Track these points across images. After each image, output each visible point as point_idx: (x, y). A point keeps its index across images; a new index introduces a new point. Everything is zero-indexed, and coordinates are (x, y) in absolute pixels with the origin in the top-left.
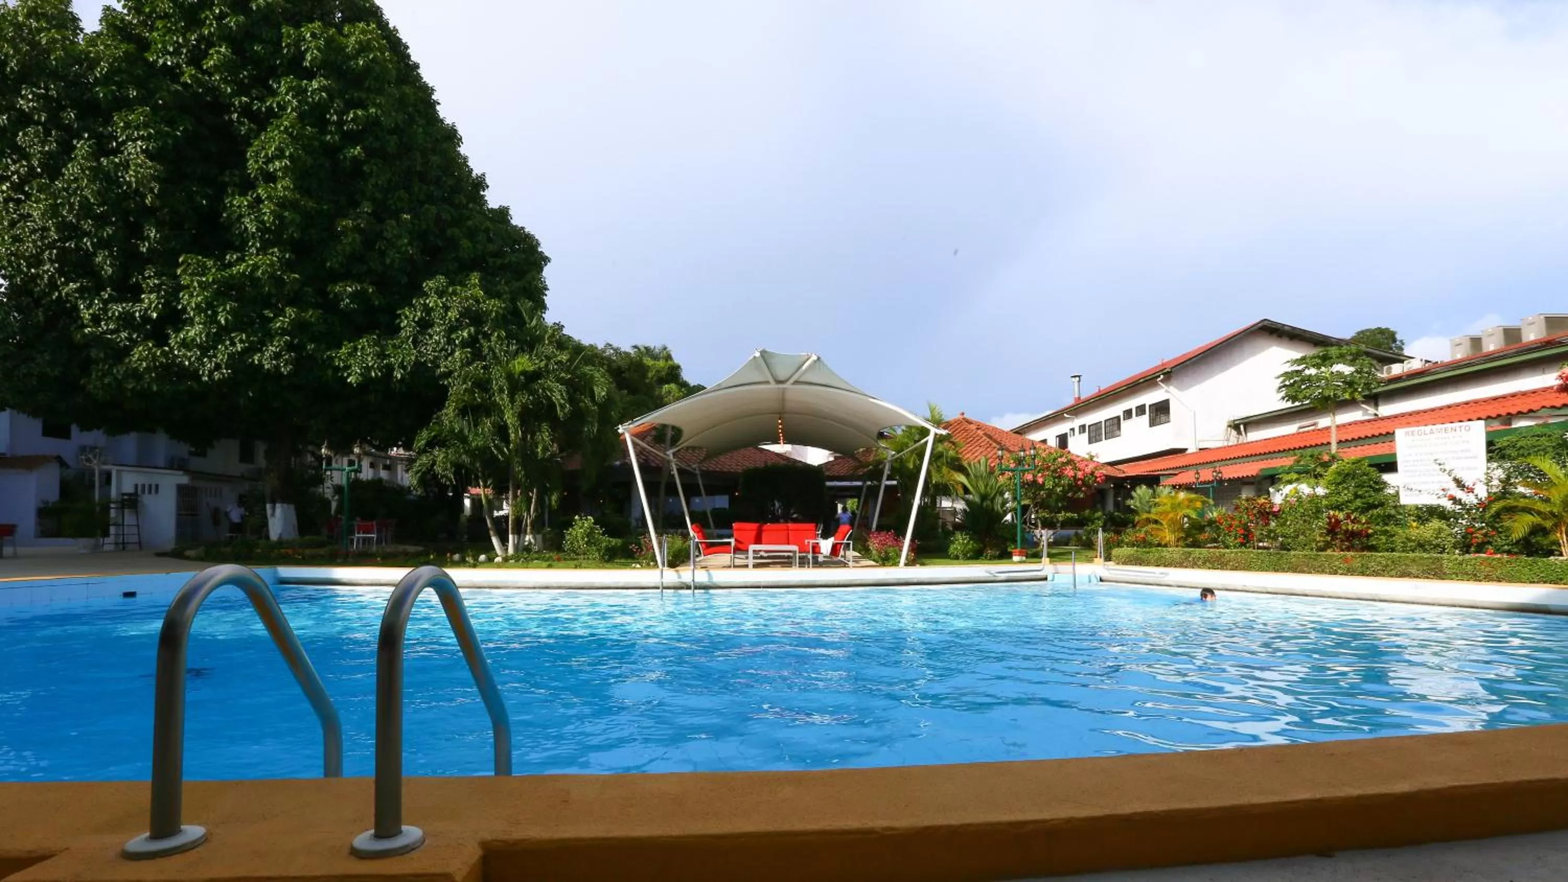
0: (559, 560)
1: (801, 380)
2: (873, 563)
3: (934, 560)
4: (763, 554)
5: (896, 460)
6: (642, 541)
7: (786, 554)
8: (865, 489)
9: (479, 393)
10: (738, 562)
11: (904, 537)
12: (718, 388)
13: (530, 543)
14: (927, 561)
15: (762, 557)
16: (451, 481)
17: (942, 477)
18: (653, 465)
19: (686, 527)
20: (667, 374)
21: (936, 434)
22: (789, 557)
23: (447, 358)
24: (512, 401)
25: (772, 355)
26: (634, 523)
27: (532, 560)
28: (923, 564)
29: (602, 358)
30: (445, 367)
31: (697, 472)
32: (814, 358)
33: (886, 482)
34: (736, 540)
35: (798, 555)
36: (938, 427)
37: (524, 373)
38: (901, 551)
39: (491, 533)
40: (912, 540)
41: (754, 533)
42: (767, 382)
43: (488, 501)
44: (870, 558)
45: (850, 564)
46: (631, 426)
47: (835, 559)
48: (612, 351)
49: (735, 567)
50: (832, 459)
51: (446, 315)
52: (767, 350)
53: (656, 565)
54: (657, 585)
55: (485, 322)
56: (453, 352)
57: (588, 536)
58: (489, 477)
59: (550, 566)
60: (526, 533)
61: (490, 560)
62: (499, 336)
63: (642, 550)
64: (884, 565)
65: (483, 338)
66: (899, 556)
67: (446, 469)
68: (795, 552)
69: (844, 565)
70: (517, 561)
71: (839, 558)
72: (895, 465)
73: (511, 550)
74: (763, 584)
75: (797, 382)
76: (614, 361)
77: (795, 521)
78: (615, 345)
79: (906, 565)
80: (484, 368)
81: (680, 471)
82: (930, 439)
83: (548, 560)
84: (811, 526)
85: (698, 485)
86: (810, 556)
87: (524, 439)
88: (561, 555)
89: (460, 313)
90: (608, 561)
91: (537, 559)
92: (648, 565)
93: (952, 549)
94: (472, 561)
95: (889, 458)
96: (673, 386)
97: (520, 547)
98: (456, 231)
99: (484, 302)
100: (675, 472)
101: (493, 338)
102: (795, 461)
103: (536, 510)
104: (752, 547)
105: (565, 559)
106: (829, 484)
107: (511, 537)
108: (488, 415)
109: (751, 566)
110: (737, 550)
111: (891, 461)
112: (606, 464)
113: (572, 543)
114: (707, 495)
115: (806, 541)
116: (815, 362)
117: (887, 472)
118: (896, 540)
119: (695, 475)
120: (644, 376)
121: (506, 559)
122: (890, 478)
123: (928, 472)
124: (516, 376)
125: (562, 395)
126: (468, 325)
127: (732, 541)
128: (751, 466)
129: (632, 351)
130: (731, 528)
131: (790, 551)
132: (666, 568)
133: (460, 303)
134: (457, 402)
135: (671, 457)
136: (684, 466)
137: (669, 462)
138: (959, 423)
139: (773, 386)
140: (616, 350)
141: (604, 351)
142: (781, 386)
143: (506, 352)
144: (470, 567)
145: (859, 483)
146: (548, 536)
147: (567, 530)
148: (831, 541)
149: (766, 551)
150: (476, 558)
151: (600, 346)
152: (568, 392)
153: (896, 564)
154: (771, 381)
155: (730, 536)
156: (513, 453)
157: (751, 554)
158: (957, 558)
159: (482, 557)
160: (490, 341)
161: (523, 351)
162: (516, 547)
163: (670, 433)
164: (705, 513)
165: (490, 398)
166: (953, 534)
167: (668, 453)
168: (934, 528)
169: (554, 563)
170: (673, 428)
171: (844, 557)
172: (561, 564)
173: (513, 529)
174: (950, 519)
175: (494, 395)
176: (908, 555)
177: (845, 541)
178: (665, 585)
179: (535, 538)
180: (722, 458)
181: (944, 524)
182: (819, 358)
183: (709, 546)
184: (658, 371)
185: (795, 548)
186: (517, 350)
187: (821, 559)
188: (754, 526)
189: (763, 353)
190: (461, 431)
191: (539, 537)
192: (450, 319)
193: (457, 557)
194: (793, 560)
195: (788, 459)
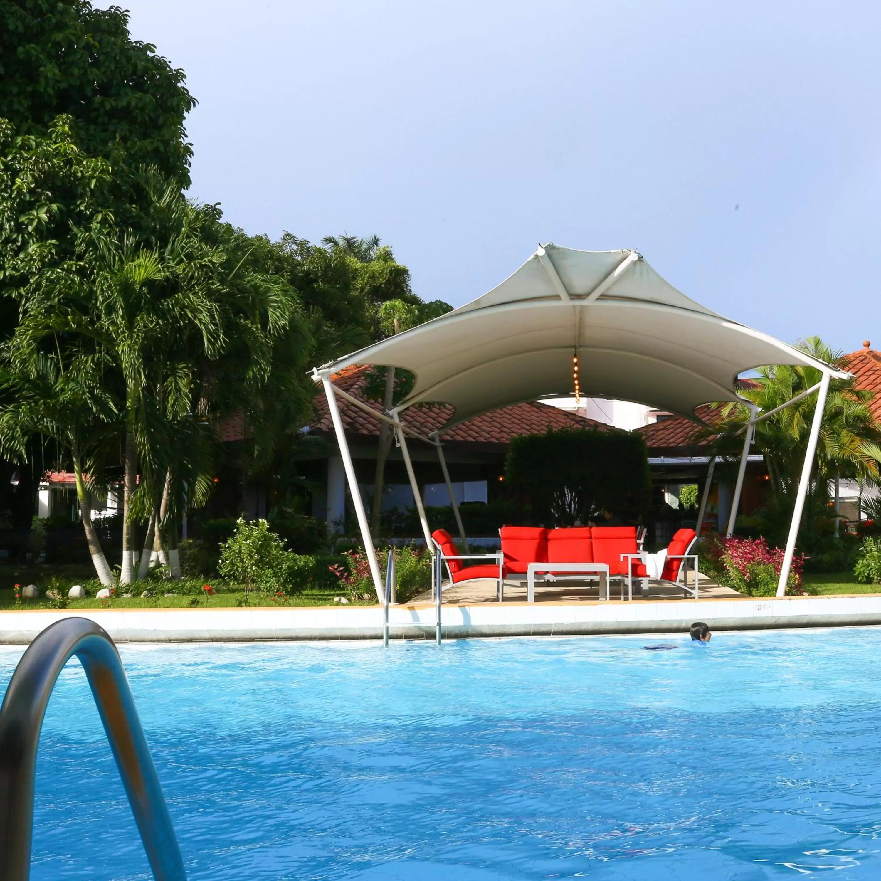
0: (210, 592)
1: (612, 292)
2: (733, 592)
3: (830, 586)
4: (549, 577)
5: (763, 421)
6: (350, 559)
7: (588, 578)
8: (711, 470)
9: (73, 314)
10: (509, 592)
11: (783, 548)
12: (477, 307)
13: (158, 565)
14: (820, 587)
15: (548, 584)
16: (20, 457)
17: (841, 448)
18: (365, 432)
19: (422, 535)
20: (388, 282)
21: (832, 380)
22: (592, 583)
23: (16, 254)
24: (131, 325)
25: (563, 252)
26: (331, 529)
27: (163, 593)
28: (814, 593)
29: (280, 259)
30: (14, 268)
31: (437, 443)
32: (633, 257)
33: (747, 458)
34: (506, 556)
35: (608, 579)
36: (834, 369)
37: (149, 283)
38: (779, 570)
39: (92, 548)
40: (796, 554)
41: (534, 544)
42: (557, 297)
43: (87, 493)
44: (726, 583)
45: (696, 593)
46: (333, 370)
47: (667, 585)
48: (294, 247)
49: (505, 599)
50: (653, 420)
51: (13, 183)
52: (556, 244)
53: (374, 599)
54: (378, 632)
55: (82, 196)
56: (25, 244)
57: (259, 552)
58: (89, 455)
59: (195, 604)
60: (151, 548)
61: (88, 594)
62: (104, 222)
63: (350, 574)
64: (750, 595)
65: (77, 223)
66: (776, 579)
67: (13, 438)
68: (603, 574)
69: (686, 595)
70: (136, 595)
71: (677, 583)
72: (761, 430)
73: (125, 577)
74: (553, 629)
75: (603, 297)
76: (299, 264)
77: (600, 522)
78: (300, 237)
79: (787, 593)
80: (81, 272)
81: (410, 441)
82: (823, 385)
83: (189, 592)
84: (629, 531)
85: (439, 465)
86: (629, 581)
87: (149, 390)
88: (214, 583)
89: (36, 180)
90: (291, 593)
91: (169, 591)
92: (360, 598)
93: (860, 566)
94: (58, 597)
95: (753, 419)
96: (398, 303)
97: (142, 570)
98: (33, 48)
99: (80, 163)
100: (402, 444)
101: (95, 225)
102: (597, 425)
103: (169, 508)
104: (533, 567)
105: (218, 591)
106: (652, 461)
107: (125, 554)
108: (90, 350)
109: (531, 597)
110: (508, 572)
111: (757, 423)
112: (288, 431)
113: (232, 564)
114: (453, 480)
115: (622, 556)
116: (634, 263)
117: (749, 441)
118: (768, 552)
119: (434, 448)
120: (347, 287)
121: (116, 593)
122: (753, 451)
123: (820, 442)
124: (137, 287)
125: (212, 317)
126: (52, 201)
127: (499, 556)
128: (526, 434)
129: (328, 248)
130: (496, 535)
131: (595, 573)
132: (392, 604)
133: (36, 163)
134: (35, 328)
135: (396, 419)
136: (414, 433)
137: (391, 427)
138: (862, 358)
139: (566, 302)
140: (303, 246)
141: (281, 247)
142: (578, 303)
143: (119, 248)
144: (55, 606)
145: (703, 460)
146: (189, 552)
147: (225, 542)
148: (662, 555)
149: (555, 574)
150: (64, 592)
151: (275, 238)
152: (223, 313)
153: (771, 592)
154: (563, 295)
155: (493, 550)
156: (132, 416)
157: (531, 579)
158: (869, 581)
159: (75, 590)
160: (88, 229)
161: (149, 246)
162: (135, 572)
163: (391, 381)
164: (449, 511)
165: (92, 322)
166: (860, 540)
167: (391, 412)
168: (828, 532)
169: (202, 598)
170: (400, 372)
171: (685, 581)
172: (213, 599)
173: (128, 541)
174: (852, 516)
175: (99, 318)
176: (789, 578)
177: (686, 556)
178: (391, 632)
179: (167, 555)
180: (477, 421)
181: (844, 526)
182: (640, 258)
183: (462, 565)
184: (373, 277)
185: (603, 567)
186: (138, 244)
187: (645, 585)
188: (535, 532)
189: (550, 250)
190: (42, 377)
191: (174, 554)
192: (19, 189)
193: (29, 590)
194: (601, 588)
195: (583, 420)
